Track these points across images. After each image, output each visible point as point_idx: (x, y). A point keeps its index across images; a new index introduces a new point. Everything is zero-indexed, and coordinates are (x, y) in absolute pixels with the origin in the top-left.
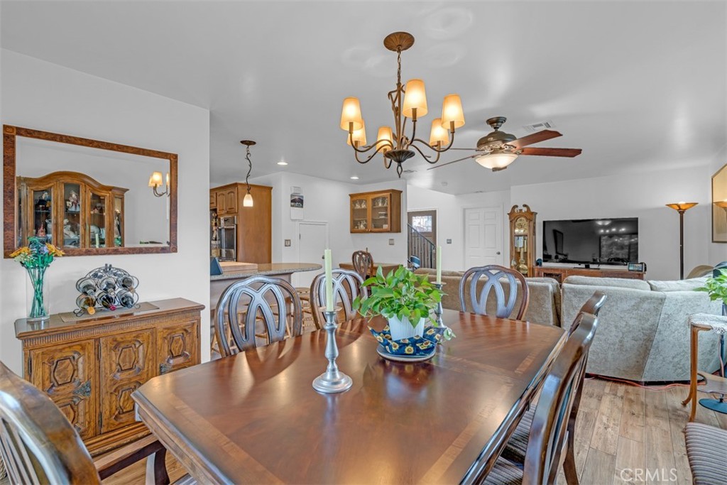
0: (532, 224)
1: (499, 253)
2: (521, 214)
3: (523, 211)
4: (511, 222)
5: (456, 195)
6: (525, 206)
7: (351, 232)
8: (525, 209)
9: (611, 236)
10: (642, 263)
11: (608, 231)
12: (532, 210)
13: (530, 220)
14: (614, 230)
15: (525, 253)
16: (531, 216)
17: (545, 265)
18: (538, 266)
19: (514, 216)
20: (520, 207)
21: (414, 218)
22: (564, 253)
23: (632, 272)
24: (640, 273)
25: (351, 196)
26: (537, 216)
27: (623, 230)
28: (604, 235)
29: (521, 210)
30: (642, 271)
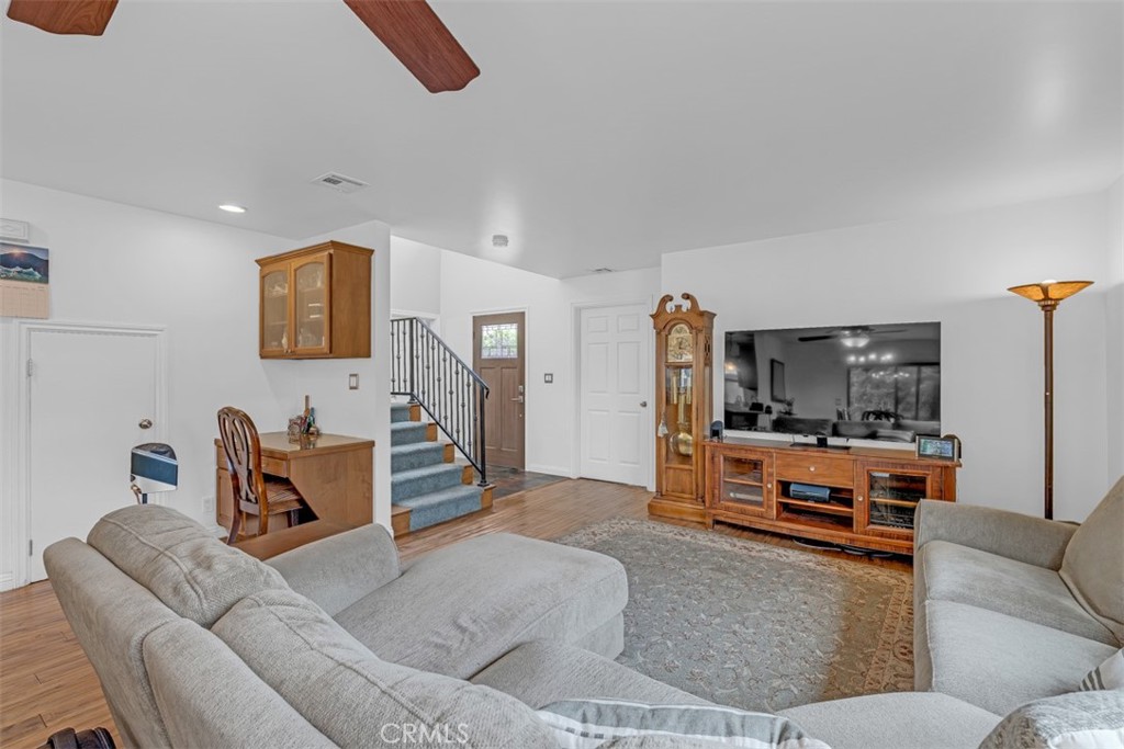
0: (701, 338)
1: (644, 405)
2: (678, 318)
3: (684, 309)
4: (658, 334)
5: (561, 278)
6: (687, 297)
7: (262, 357)
8: (687, 305)
9: (868, 368)
10: (951, 438)
11: (862, 359)
12: (702, 307)
13: (699, 331)
14: (873, 357)
15: (688, 408)
16: (701, 320)
17: (729, 435)
18: (715, 439)
19: (664, 322)
20: (678, 300)
21: (485, 328)
22: (788, 397)
23: (930, 461)
24: (949, 463)
25: (261, 262)
26: (715, 320)
27: (888, 357)
28: (857, 366)
29: (678, 307)
30: (952, 459)
